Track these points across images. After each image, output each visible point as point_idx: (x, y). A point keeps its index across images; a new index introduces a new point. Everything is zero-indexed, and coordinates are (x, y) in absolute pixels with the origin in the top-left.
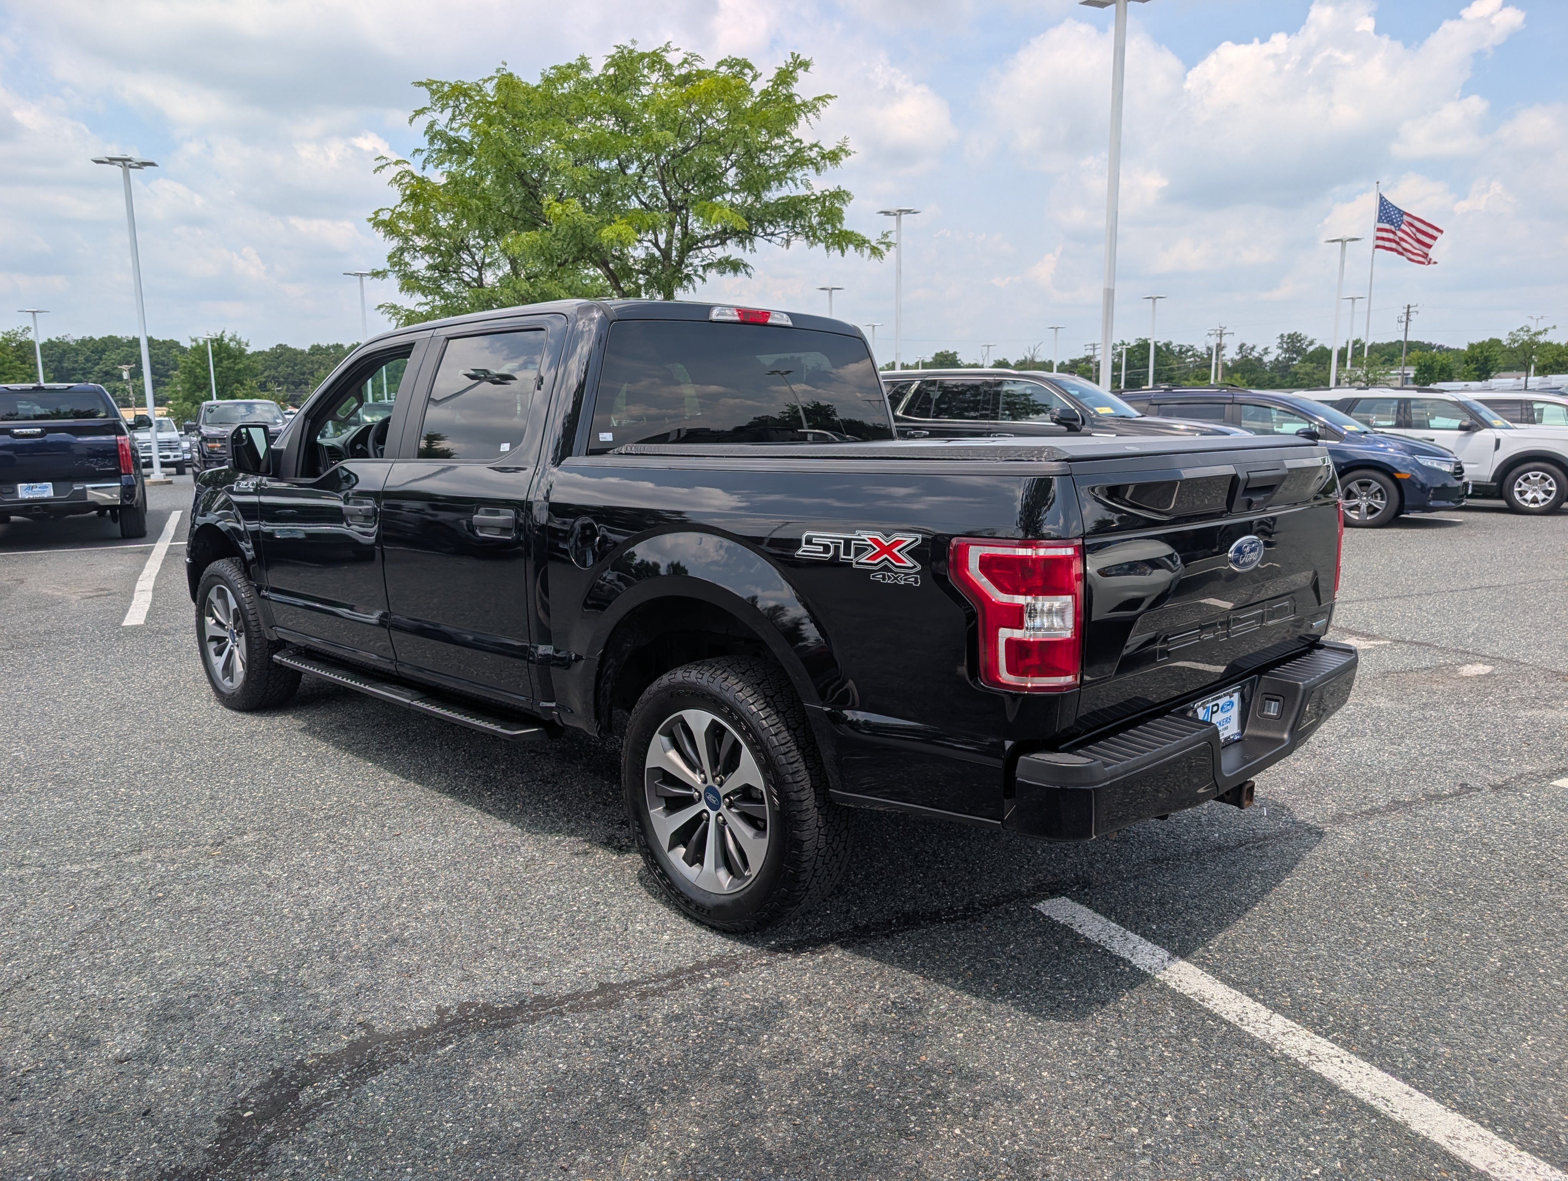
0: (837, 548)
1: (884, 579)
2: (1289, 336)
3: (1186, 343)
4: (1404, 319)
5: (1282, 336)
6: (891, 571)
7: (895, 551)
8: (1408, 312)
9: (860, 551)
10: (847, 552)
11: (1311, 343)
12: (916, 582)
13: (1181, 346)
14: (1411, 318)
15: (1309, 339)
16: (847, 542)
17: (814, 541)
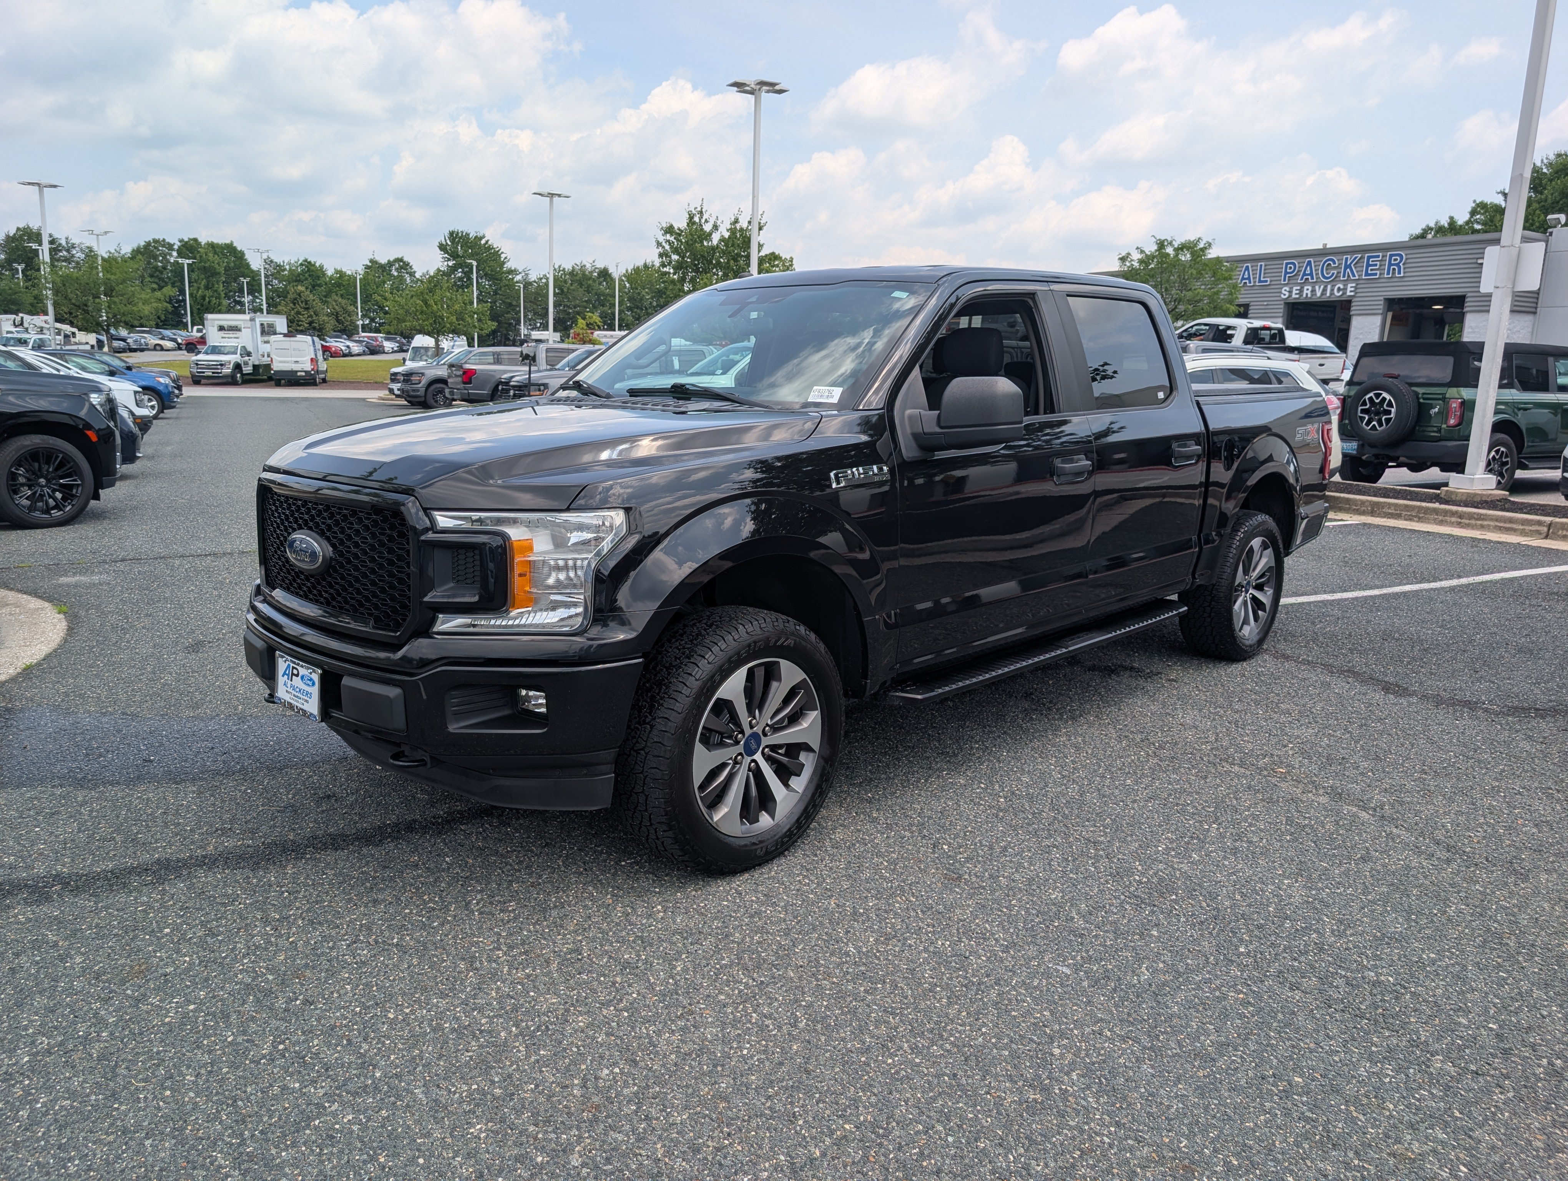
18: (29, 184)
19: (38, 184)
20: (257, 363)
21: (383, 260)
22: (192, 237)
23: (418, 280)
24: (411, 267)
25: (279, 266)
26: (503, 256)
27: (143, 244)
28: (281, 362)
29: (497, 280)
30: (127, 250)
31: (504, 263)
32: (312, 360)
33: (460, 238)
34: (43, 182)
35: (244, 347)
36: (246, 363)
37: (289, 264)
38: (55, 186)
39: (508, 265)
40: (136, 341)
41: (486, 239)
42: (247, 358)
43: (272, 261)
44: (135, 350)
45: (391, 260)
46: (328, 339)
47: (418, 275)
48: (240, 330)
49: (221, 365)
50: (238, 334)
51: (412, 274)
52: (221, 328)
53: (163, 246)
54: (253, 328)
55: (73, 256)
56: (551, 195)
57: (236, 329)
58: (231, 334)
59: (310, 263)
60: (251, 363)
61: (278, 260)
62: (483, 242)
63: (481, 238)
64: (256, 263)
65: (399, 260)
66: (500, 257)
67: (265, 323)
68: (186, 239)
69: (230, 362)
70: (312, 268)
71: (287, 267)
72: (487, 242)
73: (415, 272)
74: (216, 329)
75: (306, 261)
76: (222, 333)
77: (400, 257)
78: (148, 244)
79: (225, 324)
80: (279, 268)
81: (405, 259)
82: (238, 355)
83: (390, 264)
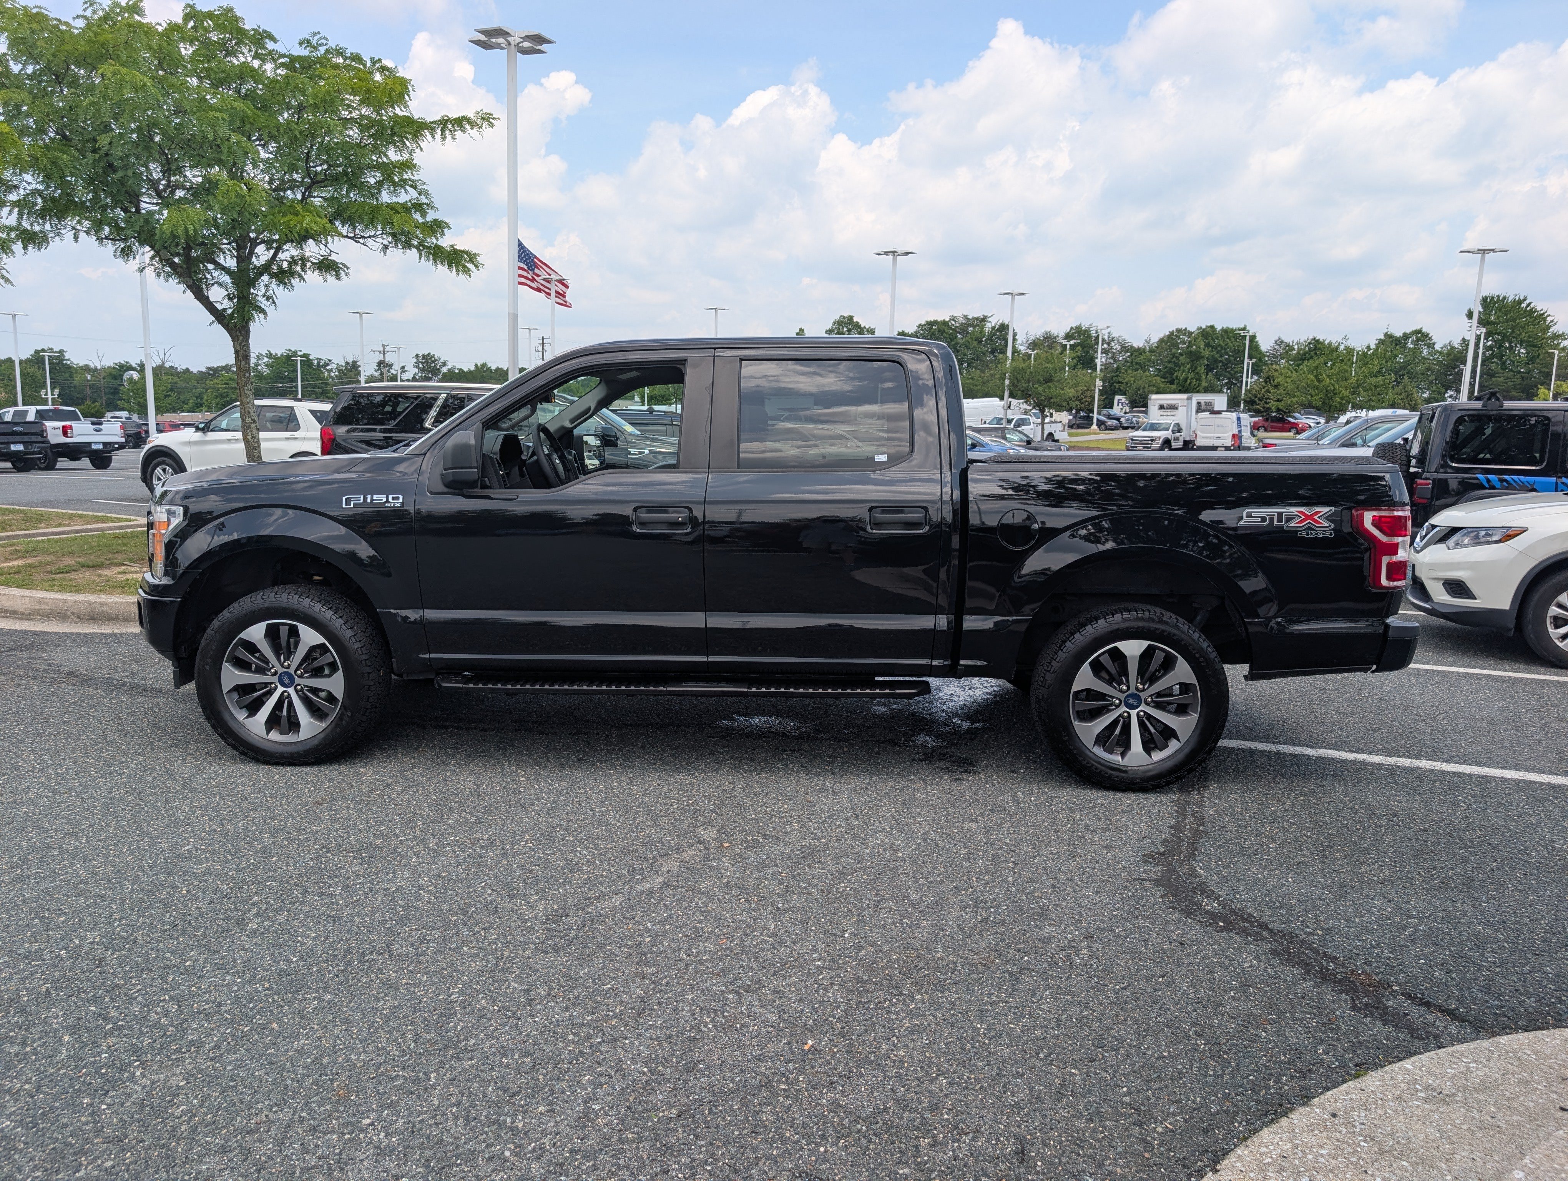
0: (1272, 519)
1: (1308, 534)
2: (424, 356)
3: (324, 357)
4: (540, 349)
5: (417, 355)
6: (1313, 529)
7: (1316, 517)
8: (543, 344)
9: (1289, 519)
10: (1280, 520)
11: (444, 364)
12: (1331, 534)
13: (319, 360)
14: (546, 348)
15: (442, 361)
16: (1280, 515)
17: (1253, 515)
18: (1005, 294)
19: (1011, 294)
20: (1188, 439)
21: (1398, 334)
22: (1209, 324)
23: (1437, 351)
24: (1430, 339)
25: (1288, 346)
26: (1549, 319)
27: (1168, 333)
28: (1204, 438)
29: (1535, 346)
30: (1155, 340)
31: (1549, 327)
32: (1234, 436)
33: (1496, 303)
34: (1015, 292)
35: (1178, 424)
36: (1177, 439)
37: (1297, 344)
38: (1023, 294)
39: (1554, 329)
40: (1128, 420)
41: (1527, 302)
42: (1178, 434)
43: (1282, 342)
44: (1126, 428)
45: (1408, 332)
46: (1297, 415)
47: (1438, 347)
48: (1177, 409)
49: (1152, 440)
50: (1175, 412)
51: (1431, 346)
52: (1162, 407)
53: (1184, 334)
54: (1189, 407)
55: (1112, 348)
56: (1484, 251)
57: (1174, 407)
58: (1169, 412)
59: (1318, 341)
60: (1181, 439)
61: (1288, 339)
62: (1524, 305)
63: (1520, 302)
64: (1266, 345)
65: (1419, 331)
66: (1545, 321)
67: (1202, 402)
68: (1204, 327)
69: (1160, 438)
70: (1320, 346)
71: (1296, 347)
72: (1529, 305)
73: (1434, 344)
74: (1157, 407)
75: (1314, 339)
76: (1161, 412)
77: (1418, 328)
78: (1172, 333)
79: (1165, 403)
80: (1289, 347)
81: (1424, 330)
82: (1170, 431)
83: (1406, 336)
